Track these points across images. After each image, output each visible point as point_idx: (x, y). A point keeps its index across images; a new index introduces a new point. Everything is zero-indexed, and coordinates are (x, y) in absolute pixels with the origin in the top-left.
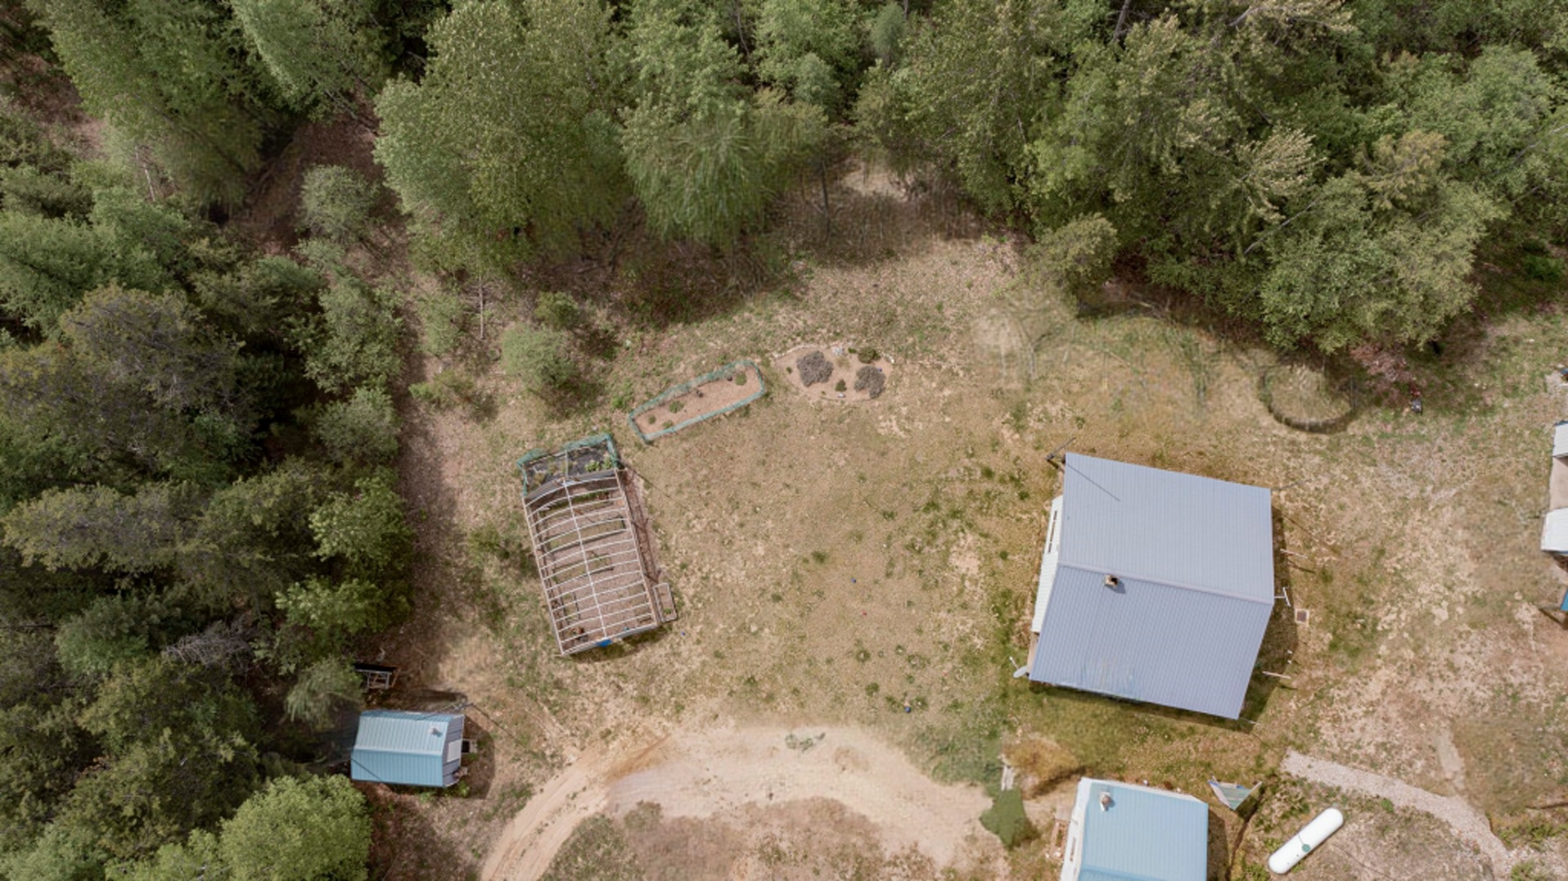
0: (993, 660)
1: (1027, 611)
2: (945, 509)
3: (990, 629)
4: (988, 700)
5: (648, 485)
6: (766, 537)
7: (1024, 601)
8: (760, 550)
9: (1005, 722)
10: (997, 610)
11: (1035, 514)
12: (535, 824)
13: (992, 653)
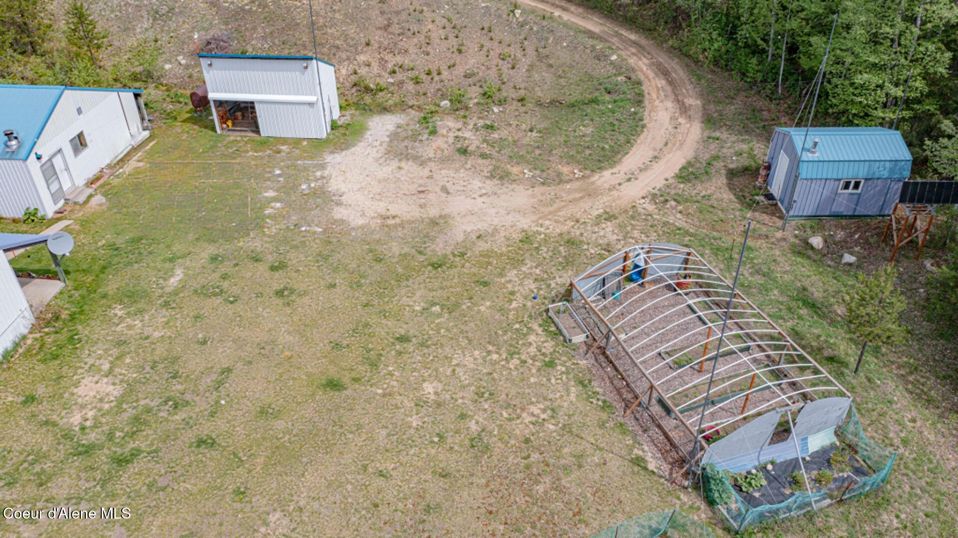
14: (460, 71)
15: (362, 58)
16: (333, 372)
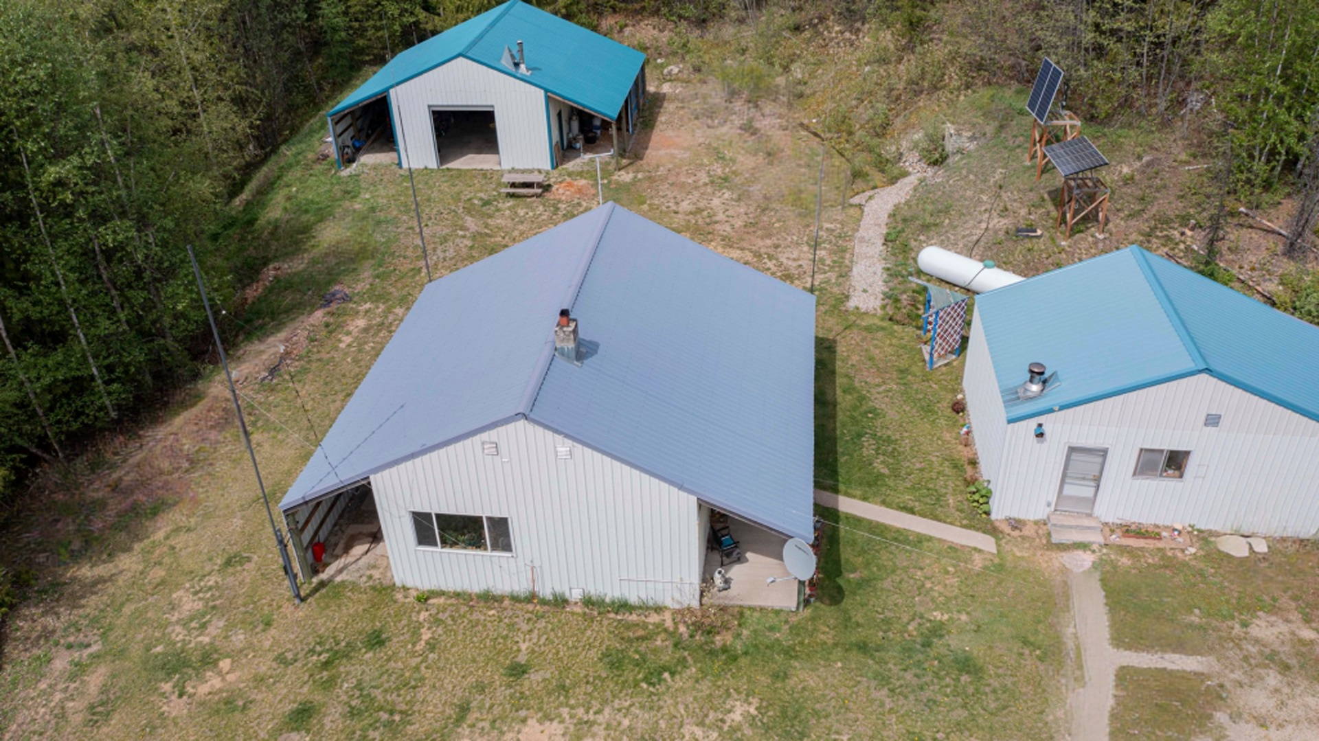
0: (780, 676)
1: (654, 618)
3: (705, 687)
4: (883, 680)
7: (629, 626)
9: (927, 644)
10: (654, 676)
11: (423, 615)
13: (764, 680)
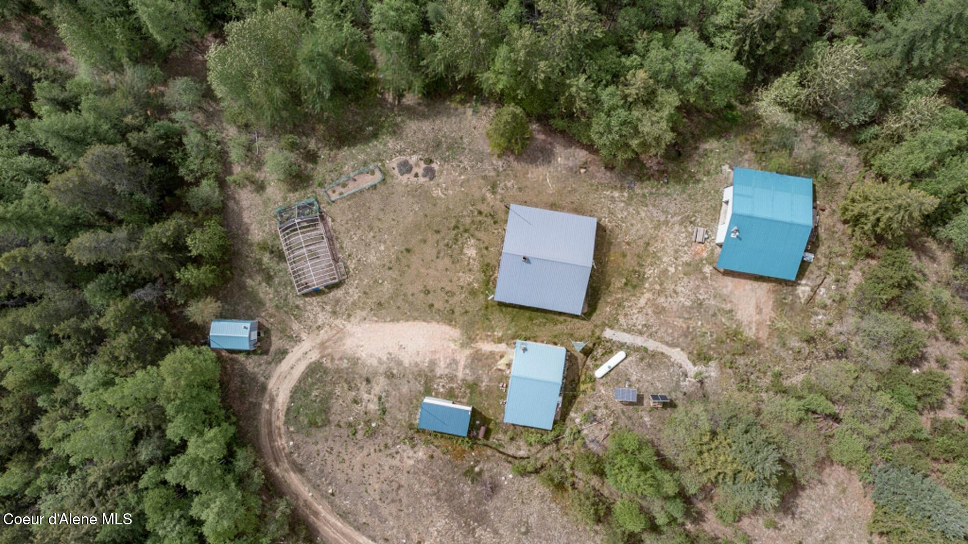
1: (496, 272)
2: (461, 229)
3: (481, 280)
4: (480, 310)
5: (333, 220)
6: (385, 242)
7: (495, 268)
8: (382, 248)
10: (484, 271)
11: (500, 230)
12: (290, 365)
13: (481, 290)
14: (365, 452)
15: (411, 462)
16: (408, 255)
